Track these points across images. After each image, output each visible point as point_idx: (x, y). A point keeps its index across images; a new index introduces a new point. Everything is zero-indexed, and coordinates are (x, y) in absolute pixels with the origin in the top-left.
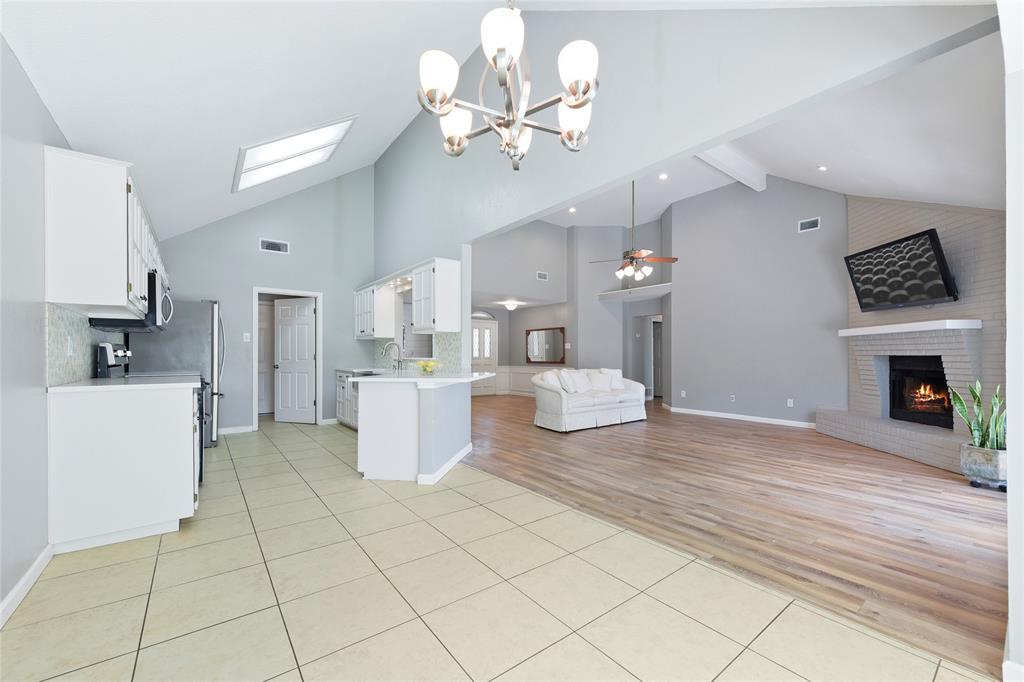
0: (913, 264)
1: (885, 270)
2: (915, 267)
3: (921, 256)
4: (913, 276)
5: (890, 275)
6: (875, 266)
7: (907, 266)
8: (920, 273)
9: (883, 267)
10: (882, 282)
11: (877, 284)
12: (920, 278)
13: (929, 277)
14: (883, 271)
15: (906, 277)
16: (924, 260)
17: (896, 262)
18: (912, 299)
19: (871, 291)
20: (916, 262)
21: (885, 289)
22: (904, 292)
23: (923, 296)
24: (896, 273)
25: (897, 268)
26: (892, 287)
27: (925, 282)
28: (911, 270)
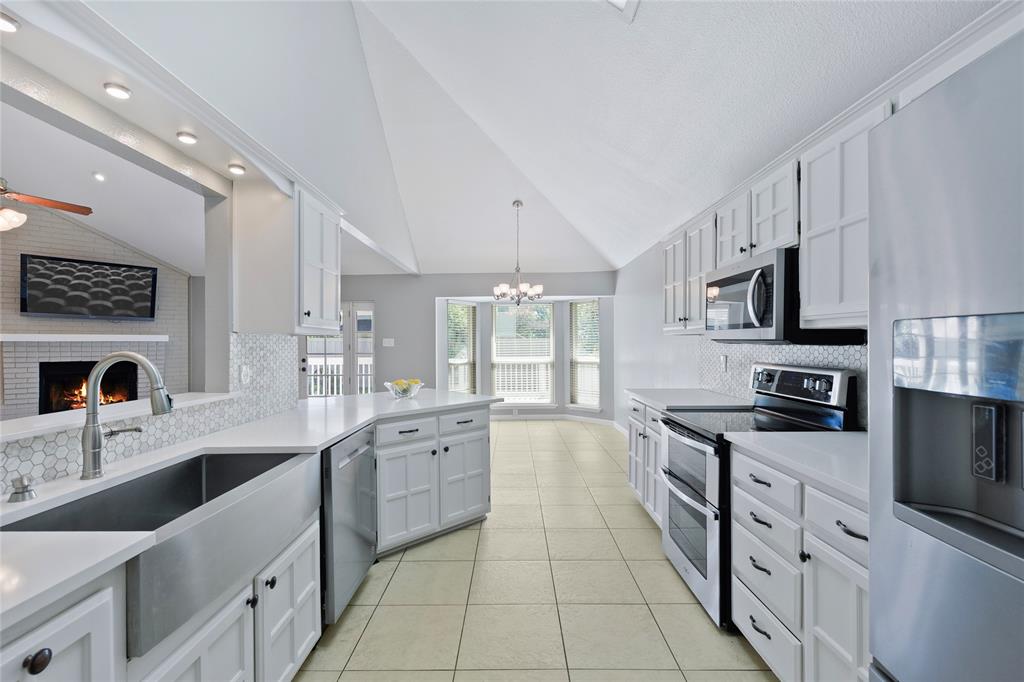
0: (128, 283)
1: (91, 278)
2: (128, 286)
3: (139, 279)
4: (124, 292)
5: (96, 284)
6: (79, 270)
7: (121, 282)
8: (134, 293)
9: (90, 274)
10: (86, 288)
11: (75, 287)
12: (132, 297)
13: (142, 298)
14: (88, 278)
15: (115, 292)
16: (141, 282)
17: (108, 275)
18: (116, 312)
19: (66, 292)
20: (133, 282)
21: (85, 295)
22: (109, 304)
23: (130, 313)
24: (105, 285)
25: (107, 280)
26: (95, 296)
27: (136, 301)
28: (123, 287)
